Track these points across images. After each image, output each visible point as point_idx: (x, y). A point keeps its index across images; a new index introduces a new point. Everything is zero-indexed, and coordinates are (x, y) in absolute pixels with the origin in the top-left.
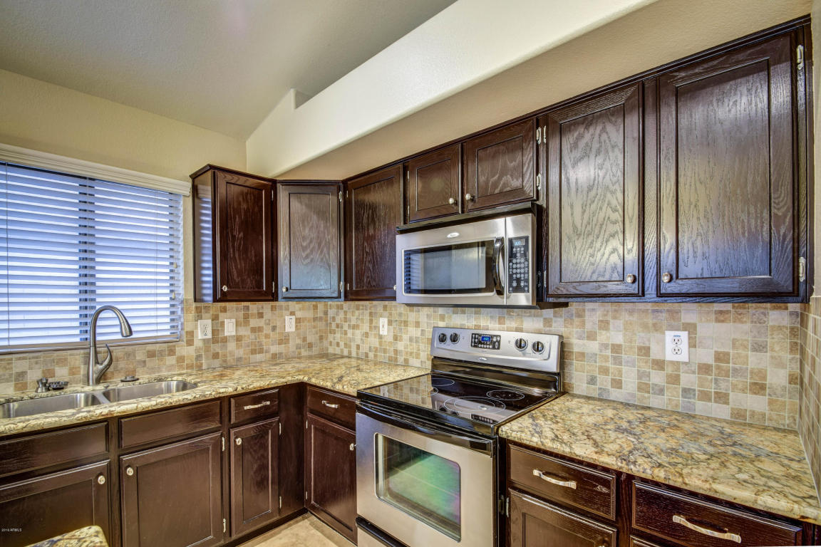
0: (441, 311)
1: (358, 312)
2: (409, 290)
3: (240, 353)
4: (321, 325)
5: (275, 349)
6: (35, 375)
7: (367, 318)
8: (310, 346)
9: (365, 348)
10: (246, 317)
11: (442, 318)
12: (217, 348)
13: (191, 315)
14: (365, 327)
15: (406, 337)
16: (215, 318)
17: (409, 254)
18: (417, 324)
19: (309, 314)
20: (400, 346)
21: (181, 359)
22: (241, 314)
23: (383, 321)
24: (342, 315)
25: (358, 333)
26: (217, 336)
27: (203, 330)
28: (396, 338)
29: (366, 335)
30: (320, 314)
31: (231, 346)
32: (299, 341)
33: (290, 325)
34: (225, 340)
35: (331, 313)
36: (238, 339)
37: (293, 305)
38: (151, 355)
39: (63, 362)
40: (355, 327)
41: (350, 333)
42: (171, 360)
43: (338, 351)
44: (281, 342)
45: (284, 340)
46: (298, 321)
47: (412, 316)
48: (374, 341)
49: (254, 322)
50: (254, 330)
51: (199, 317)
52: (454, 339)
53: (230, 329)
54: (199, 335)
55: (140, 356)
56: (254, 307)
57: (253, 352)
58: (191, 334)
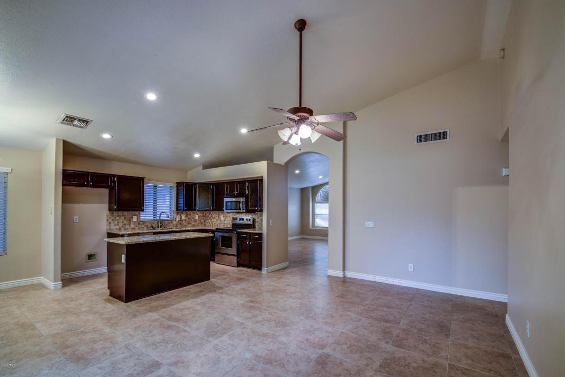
0: (234, 214)
1: (215, 214)
2: (226, 209)
3: (185, 224)
4: (205, 218)
5: (193, 223)
6: (149, 226)
7: (217, 216)
8: (202, 223)
9: (217, 223)
10: (187, 215)
11: (235, 215)
12: (181, 222)
13: (176, 214)
14: (217, 218)
15: (227, 220)
16: (180, 215)
17: (226, 202)
18: (229, 217)
19: (202, 215)
20: (226, 222)
21: (174, 224)
22: (186, 214)
23: (221, 216)
24: (210, 215)
25: (215, 220)
26: (181, 220)
27: (178, 218)
28: (225, 220)
29: (217, 220)
30: (204, 215)
31: (184, 222)
32: (199, 222)
33: (197, 217)
34: (182, 220)
35: (207, 214)
36: (185, 220)
37: (198, 213)
38: (168, 223)
39: (154, 223)
40: (214, 218)
41: (213, 220)
42: (172, 224)
43: (209, 225)
44: (195, 222)
45: (195, 221)
46: (199, 216)
47: (228, 215)
48: (219, 221)
49: (189, 216)
50: (189, 218)
51: (177, 215)
52: (236, 219)
53: (183, 218)
54: (177, 219)
55: (166, 223)
56: (189, 213)
57: (189, 224)
58: (176, 219)
